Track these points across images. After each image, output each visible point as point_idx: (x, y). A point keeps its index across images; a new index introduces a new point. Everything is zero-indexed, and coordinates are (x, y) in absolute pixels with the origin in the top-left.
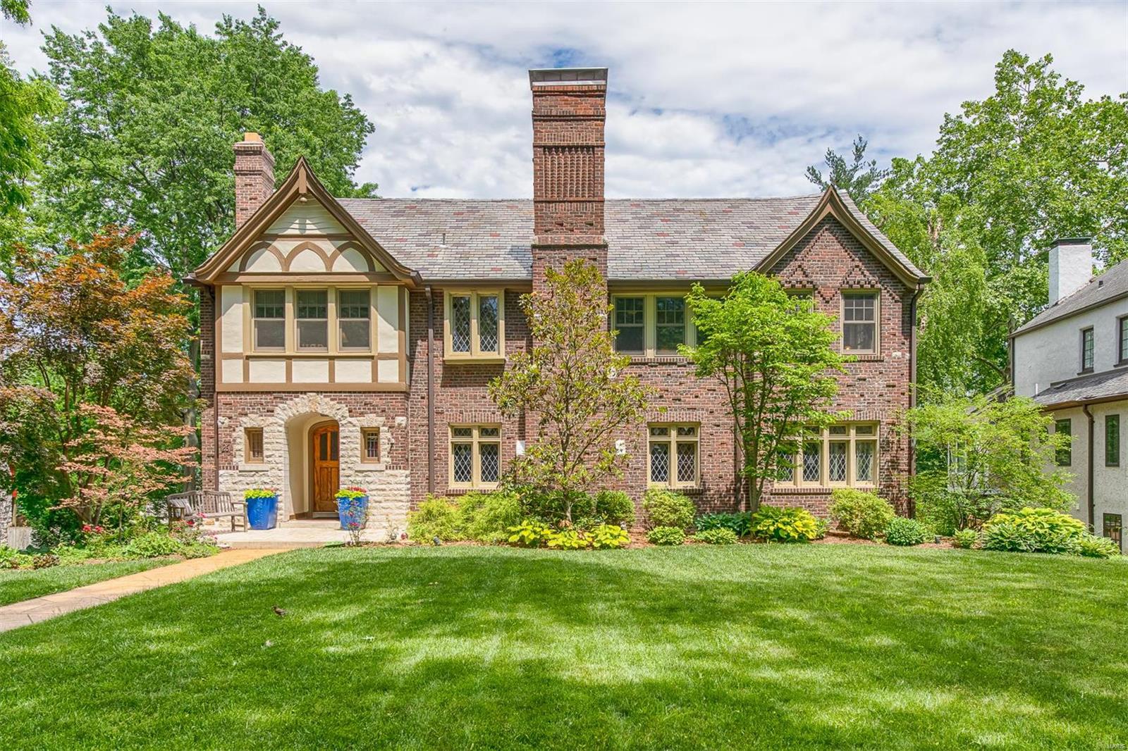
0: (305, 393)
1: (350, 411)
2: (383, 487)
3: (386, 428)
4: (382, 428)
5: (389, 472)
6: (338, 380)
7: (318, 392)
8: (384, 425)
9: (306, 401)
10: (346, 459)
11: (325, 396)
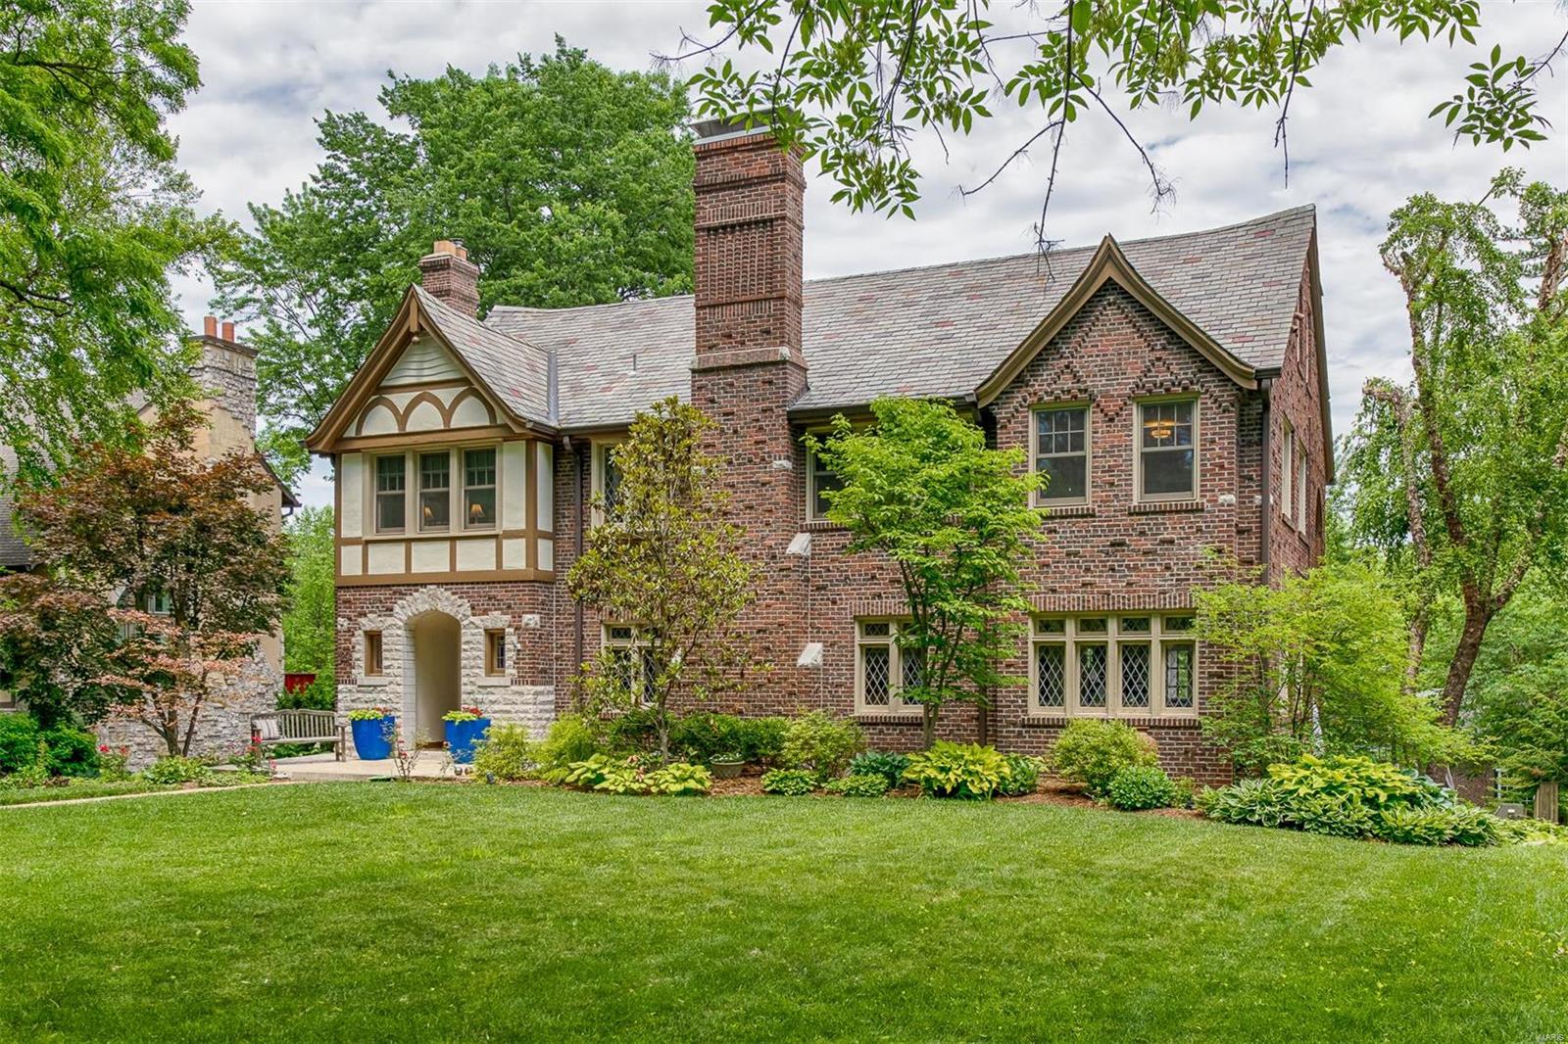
0: (424, 585)
1: (473, 608)
2: (508, 707)
3: (512, 630)
4: (507, 630)
5: (515, 688)
6: (459, 567)
7: (438, 584)
8: (509, 626)
9: (426, 596)
10: (467, 671)
11: (446, 590)
